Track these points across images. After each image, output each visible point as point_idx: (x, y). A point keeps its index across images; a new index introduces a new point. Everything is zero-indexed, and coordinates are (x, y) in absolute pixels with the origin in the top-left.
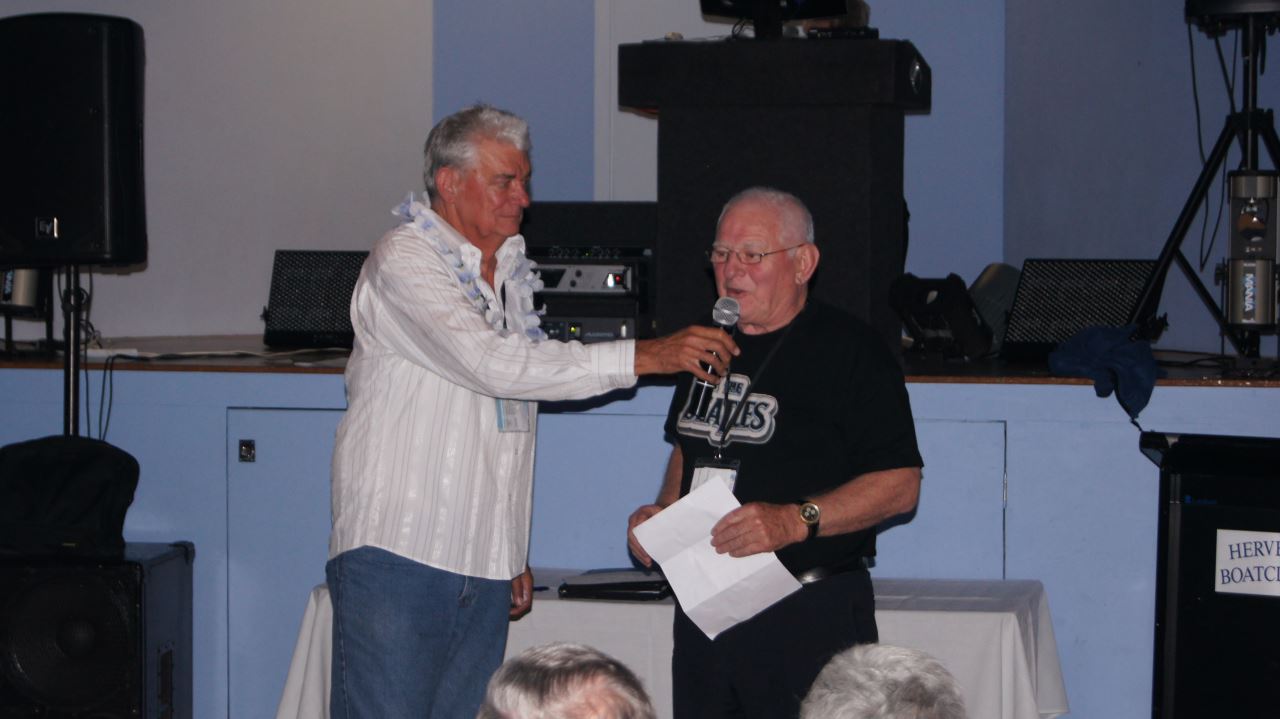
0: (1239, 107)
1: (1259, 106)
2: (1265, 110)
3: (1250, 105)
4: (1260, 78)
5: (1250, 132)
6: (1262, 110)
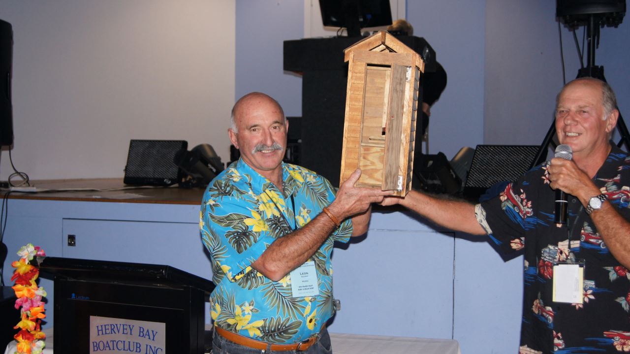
0: (585, 66)
1: (596, 64)
3: (591, 64)
4: (596, 50)
6: (598, 66)
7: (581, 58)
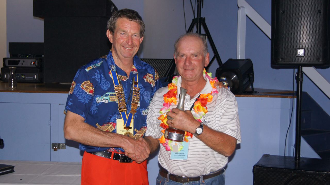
0: (196, 17)
1: (202, 16)
2: (203, 18)
3: (199, 16)
4: (202, 9)
5: (199, 24)
6: (202, 18)
7: (194, 14)
